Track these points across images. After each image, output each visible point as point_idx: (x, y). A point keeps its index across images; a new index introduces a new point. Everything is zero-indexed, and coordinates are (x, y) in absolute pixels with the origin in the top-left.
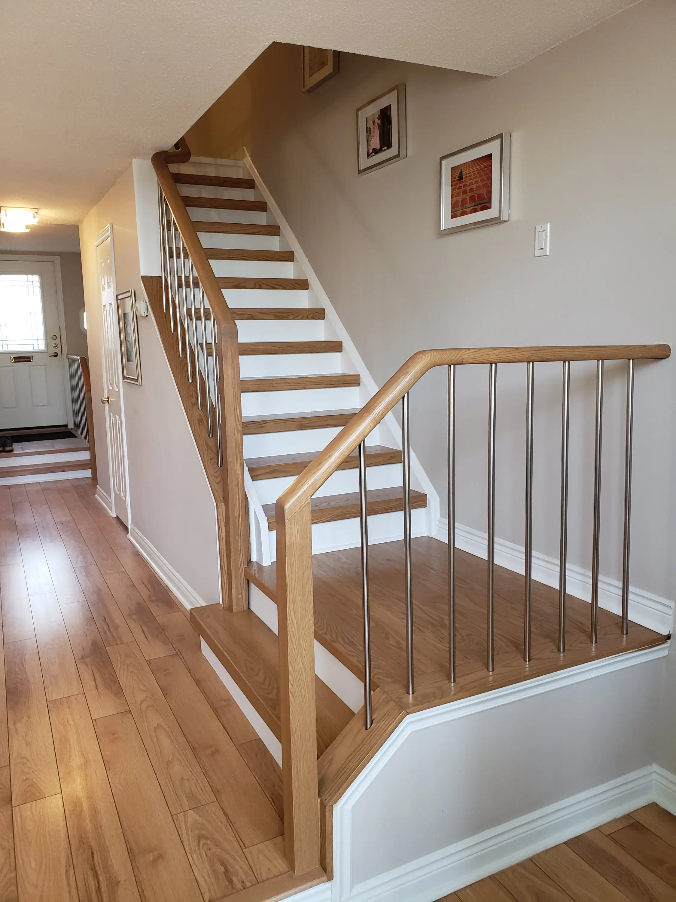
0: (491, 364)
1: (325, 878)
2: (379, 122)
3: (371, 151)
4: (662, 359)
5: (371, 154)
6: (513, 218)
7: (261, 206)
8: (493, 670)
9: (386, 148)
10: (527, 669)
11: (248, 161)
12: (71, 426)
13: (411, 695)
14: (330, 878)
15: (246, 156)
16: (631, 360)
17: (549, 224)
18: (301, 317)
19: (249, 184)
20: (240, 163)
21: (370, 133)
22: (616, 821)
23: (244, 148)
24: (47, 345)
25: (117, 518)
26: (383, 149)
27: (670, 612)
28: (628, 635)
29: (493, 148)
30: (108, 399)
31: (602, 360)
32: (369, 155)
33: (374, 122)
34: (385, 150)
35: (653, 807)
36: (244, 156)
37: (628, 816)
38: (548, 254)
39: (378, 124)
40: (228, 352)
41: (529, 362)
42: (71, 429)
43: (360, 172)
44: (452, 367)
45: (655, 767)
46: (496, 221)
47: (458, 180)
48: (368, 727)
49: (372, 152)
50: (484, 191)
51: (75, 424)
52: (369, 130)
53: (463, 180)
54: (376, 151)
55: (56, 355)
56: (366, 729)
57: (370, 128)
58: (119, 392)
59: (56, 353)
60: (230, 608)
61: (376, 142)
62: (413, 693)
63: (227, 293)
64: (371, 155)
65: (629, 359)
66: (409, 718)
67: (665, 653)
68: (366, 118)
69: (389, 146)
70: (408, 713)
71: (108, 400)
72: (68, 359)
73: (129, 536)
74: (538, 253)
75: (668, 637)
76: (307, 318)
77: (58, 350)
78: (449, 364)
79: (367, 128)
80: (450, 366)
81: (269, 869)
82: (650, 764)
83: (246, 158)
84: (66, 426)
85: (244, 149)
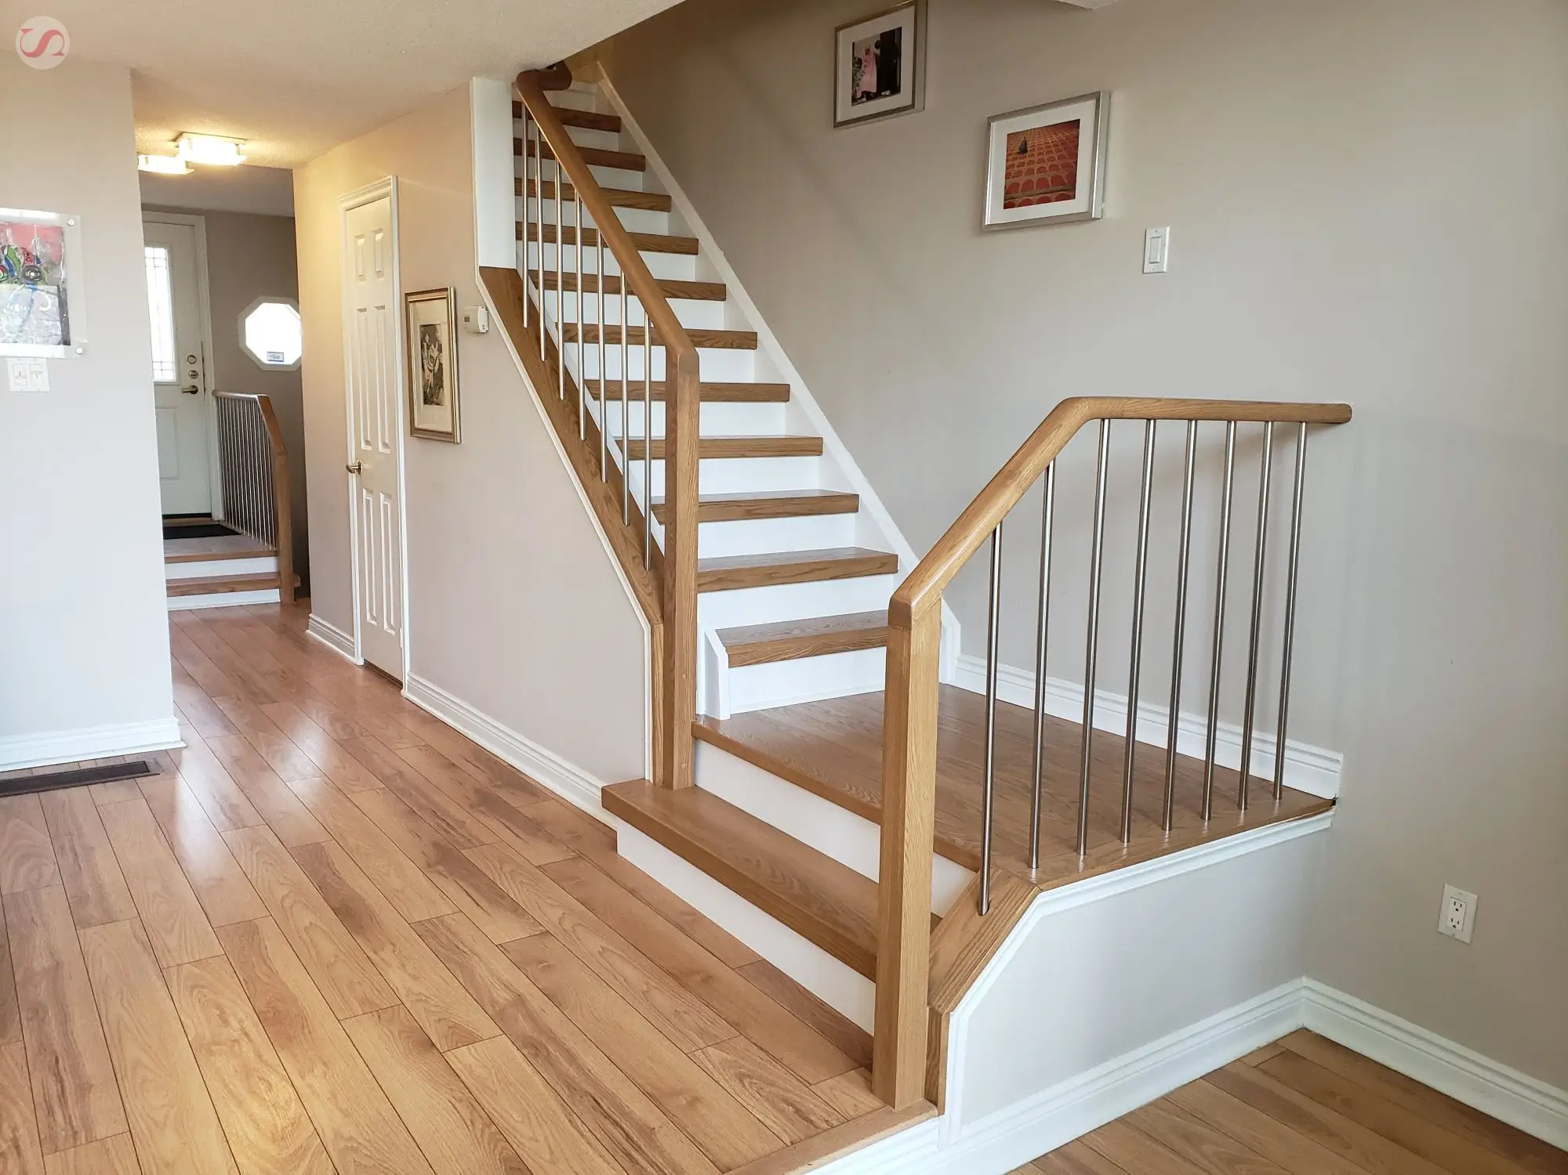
0: (1149, 420)
1: (936, 1111)
2: (878, 52)
3: (859, 95)
4: (1339, 423)
5: (860, 98)
6: (1108, 215)
7: (636, 163)
8: (1128, 841)
9: (888, 93)
10: (1167, 840)
11: (607, 86)
12: (219, 515)
13: (1034, 870)
14: (941, 1112)
15: (602, 78)
16: (1304, 424)
17: (1168, 228)
18: (720, 344)
19: (611, 124)
20: (594, 88)
21: (860, 67)
22: (1260, 1049)
23: (598, 63)
24: (179, 374)
25: (369, 666)
26: (883, 93)
27: (1338, 767)
28: (1282, 800)
29: (1083, 112)
30: (359, 465)
31: (1273, 422)
32: (854, 100)
33: (868, 51)
34: (886, 96)
35: (1303, 1031)
36: (597, 78)
37: (1274, 1044)
38: (1165, 270)
39: (875, 55)
40: (686, 395)
41: (1190, 420)
42: (219, 521)
43: (838, 125)
44: (1106, 421)
45: (1305, 981)
46: (1085, 218)
47: (1019, 153)
48: (984, 912)
49: (862, 97)
50: (1064, 174)
51: (228, 513)
52: (858, 63)
53: (1027, 154)
54: (869, 96)
55: (194, 391)
56: (981, 914)
57: (860, 60)
59: (194, 387)
60: (667, 783)
61: (870, 81)
62: (1037, 867)
64: (859, 101)
65: (1302, 422)
66: (1042, 898)
67: (1327, 824)
68: (853, 44)
69: (895, 89)
70: (1042, 890)
71: (360, 468)
72: (217, 398)
73: (405, 692)
74: (1148, 268)
75: (1333, 802)
76: (732, 347)
77: (197, 382)
78: (1103, 415)
79: (854, 58)
80: (1103, 420)
81: (855, 1106)
82: (1300, 975)
83: (602, 81)
84: (209, 515)
85: (597, 65)
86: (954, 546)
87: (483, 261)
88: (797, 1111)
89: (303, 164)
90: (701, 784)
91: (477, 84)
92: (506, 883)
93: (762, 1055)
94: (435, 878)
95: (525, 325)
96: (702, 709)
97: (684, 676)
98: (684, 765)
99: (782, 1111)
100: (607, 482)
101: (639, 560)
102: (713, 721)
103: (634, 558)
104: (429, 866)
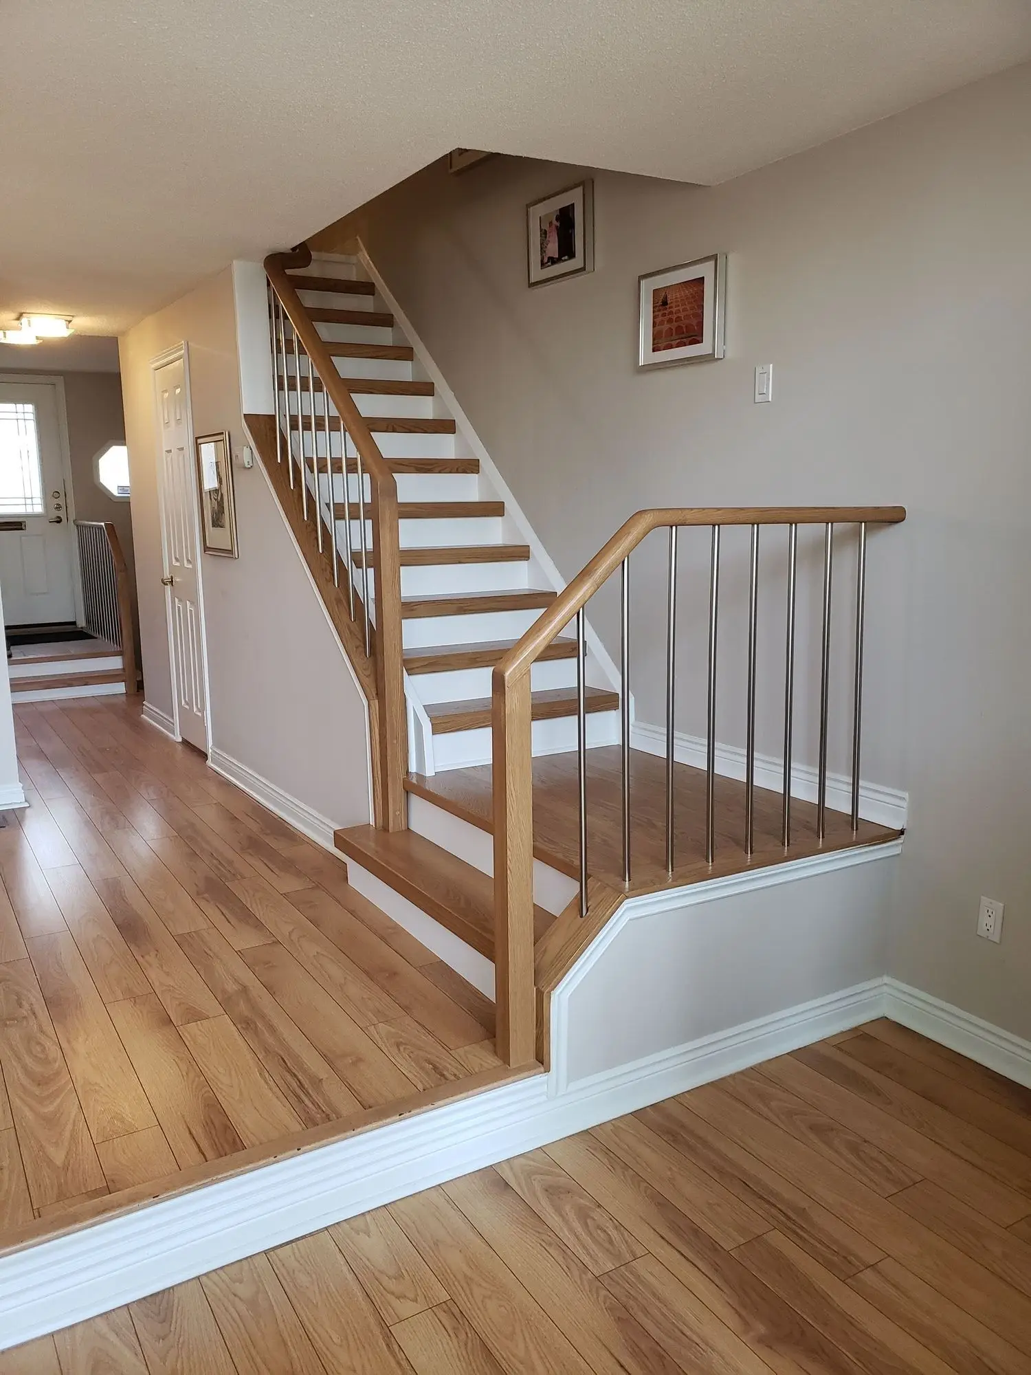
0: (714, 526)
1: (542, 1069)
2: (558, 224)
3: (546, 260)
4: (897, 522)
5: (547, 263)
6: (728, 355)
7: (385, 320)
8: (712, 861)
9: (566, 257)
10: (749, 860)
11: (364, 256)
12: (82, 623)
13: (627, 882)
14: (547, 1070)
15: (362, 250)
16: (863, 524)
17: (771, 365)
18: (448, 470)
19: (367, 288)
20: (353, 259)
21: (546, 237)
22: (842, 1033)
23: (358, 237)
24: (46, 505)
25: (185, 742)
26: (563, 258)
27: (905, 804)
28: (858, 831)
29: (704, 270)
30: (172, 579)
31: (832, 523)
32: (543, 265)
33: (551, 223)
34: (565, 260)
35: (884, 1019)
36: (356, 250)
37: (856, 1029)
38: (770, 400)
39: (557, 227)
41: (753, 524)
42: (82, 628)
43: (531, 285)
44: (674, 528)
45: (886, 979)
46: (709, 358)
47: (662, 305)
48: (584, 915)
49: (548, 262)
50: (694, 322)
51: (88, 621)
52: (544, 233)
53: (668, 306)
54: (553, 261)
55: (59, 521)
56: (582, 917)
57: (545, 230)
58: (194, 570)
59: (58, 517)
60: (385, 828)
61: (553, 249)
62: (629, 880)
63: (380, 438)
64: (547, 265)
65: (861, 523)
66: (628, 903)
67: (897, 851)
68: (540, 218)
69: (572, 255)
70: (627, 898)
71: (172, 581)
72: (77, 526)
73: (209, 763)
74: (758, 398)
75: (902, 832)
76: (457, 472)
77: (62, 514)
78: (672, 524)
79: (541, 230)
80: (671, 527)
81: (481, 1065)
82: (881, 975)
83: (360, 253)
84: (74, 623)
85: (357, 240)
86: (540, 630)
87: (247, 410)
88: (435, 1068)
89: (124, 333)
90: (412, 827)
91: (237, 265)
92: (254, 905)
93: (419, 1028)
94: (203, 904)
95: (279, 461)
96: (413, 768)
97: (395, 742)
98: (398, 813)
99: (422, 1068)
100: (338, 586)
101: (361, 649)
102: (421, 777)
103: (357, 647)
104: (198, 894)
